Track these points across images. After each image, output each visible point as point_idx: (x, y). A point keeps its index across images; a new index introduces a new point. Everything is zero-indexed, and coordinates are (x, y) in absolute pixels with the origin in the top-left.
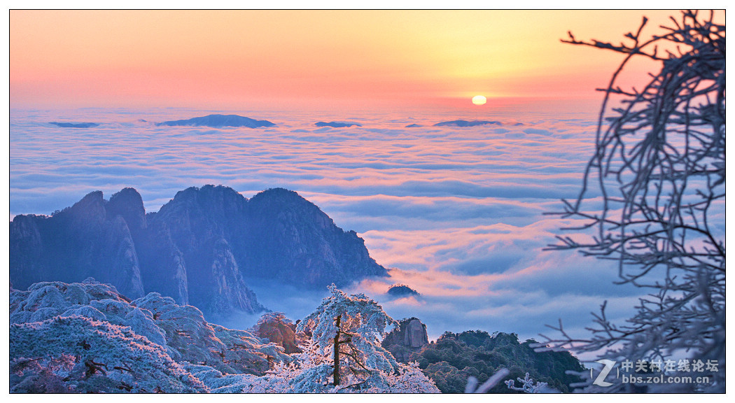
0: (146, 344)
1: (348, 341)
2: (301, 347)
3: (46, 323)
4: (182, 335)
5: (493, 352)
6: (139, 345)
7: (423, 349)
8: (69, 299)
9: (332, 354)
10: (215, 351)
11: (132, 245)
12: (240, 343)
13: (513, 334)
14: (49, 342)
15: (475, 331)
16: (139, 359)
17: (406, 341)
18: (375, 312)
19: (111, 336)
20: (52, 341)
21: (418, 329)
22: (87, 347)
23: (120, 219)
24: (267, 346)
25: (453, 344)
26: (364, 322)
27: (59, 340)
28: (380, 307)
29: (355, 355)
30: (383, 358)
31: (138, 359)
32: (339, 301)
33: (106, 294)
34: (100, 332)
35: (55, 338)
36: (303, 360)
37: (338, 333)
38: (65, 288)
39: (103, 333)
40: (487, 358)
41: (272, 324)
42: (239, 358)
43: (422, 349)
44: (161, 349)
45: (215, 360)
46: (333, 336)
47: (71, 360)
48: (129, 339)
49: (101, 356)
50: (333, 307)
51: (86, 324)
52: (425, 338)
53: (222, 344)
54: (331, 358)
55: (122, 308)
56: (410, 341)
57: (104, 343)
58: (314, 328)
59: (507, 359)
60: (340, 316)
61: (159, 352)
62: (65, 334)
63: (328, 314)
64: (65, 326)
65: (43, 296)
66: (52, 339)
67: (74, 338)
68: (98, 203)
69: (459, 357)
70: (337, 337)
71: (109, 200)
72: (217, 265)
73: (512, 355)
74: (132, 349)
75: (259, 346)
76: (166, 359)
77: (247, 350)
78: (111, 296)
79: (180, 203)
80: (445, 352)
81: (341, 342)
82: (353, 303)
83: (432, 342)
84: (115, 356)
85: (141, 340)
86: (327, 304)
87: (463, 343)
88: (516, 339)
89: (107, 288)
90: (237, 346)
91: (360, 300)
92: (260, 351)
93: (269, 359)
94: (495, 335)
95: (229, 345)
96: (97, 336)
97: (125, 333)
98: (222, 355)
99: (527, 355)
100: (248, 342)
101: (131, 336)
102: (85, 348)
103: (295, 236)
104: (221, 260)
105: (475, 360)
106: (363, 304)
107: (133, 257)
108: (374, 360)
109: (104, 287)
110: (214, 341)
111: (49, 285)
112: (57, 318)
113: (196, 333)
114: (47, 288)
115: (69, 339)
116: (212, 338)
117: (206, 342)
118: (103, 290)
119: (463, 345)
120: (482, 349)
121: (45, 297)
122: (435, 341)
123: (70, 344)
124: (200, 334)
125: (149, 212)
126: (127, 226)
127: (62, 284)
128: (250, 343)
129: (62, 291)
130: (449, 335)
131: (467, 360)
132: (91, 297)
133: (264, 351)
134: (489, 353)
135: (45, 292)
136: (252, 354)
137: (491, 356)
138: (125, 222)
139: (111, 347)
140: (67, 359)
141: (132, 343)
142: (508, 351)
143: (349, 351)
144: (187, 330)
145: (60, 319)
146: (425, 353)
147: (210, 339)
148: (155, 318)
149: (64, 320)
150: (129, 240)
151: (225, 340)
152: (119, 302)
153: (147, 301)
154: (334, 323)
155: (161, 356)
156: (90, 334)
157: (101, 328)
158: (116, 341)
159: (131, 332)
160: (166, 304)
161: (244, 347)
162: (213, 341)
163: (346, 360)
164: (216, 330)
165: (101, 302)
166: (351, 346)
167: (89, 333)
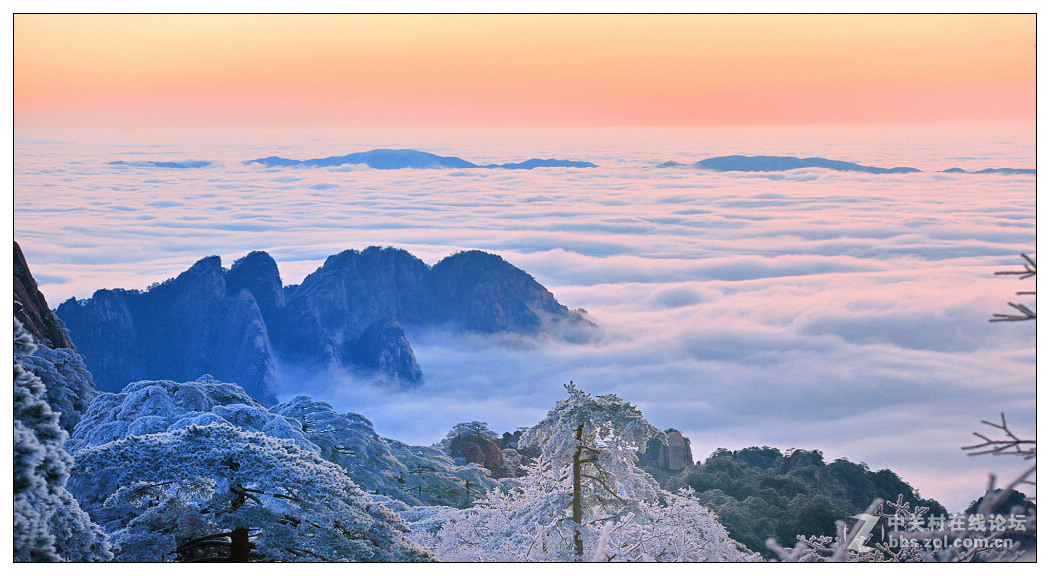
0: (317, 462)
1: (594, 459)
2: (525, 468)
3: (175, 434)
4: (344, 453)
5: (787, 476)
6: (308, 464)
7: (686, 473)
8: (181, 405)
9: (571, 478)
10: (390, 475)
11: (264, 330)
12: (428, 464)
13: (815, 451)
14: (181, 460)
15: (760, 447)
16: (310, 483)
17: (661, 461)
18: (632, 419)
19: (267, 451)
20: (186, 459)
21: (679, 444)
22: (234, 466)
23: (246, 294)
24: (466, 468)
25: (729, 465)
26: (616, 434)
27: (196, 457)
28: (639, 413)
29: (602, 479)
30: (644, 483)
31: (307, 483)
32: (580, 405)
33: (234, 397)
34: (252, 446)
35: (190, 455)
36: (528, 486)
37: (580, 448)
38: (176, 389)
39: (258, 448)
40: (779, 485)
41: (468, 438)
42: (425, 485)
43: (684, 472)
44: (338, 470)
45: (392, 488)
46: (572, 452)
47: (209, 484)
48: (295, 456)
49: (256, 478)
50: (571, 413)
51: (231, 436)
52: (689, 458)
53: (402, 465)
54: (569, 482)
55: (258, 417)
56: (667, 462)
57: (258, 460)
58: (545, 442)
59: (808, 486)
60: (582, 426)
61: (337, 473)
62: (203, 449)
63: (565, 422)
64: (204, 438)
65: (144, 400)
66: (185, 456)
67: (216, 454)
68: (214, 273)
69: (738, 484)
70: (577, 455)
71: (230, 268)
72: (386, 358)
73: (815, 479)
74: (299, 469)
75: (454, 468)
76: (346, 483)
77: (436, 473)
78: (242, 401)
79: (332, 272)
80: (716, 476)
81: (583, 461)
82: (600, 408)
83: (699, 463)
84: (275, 479)
85: (309, 458)
86: (563, 408)
87: (744, 463)
88: (821, 458)
89: (237, 389)
90: (422, 468)
91: (611, 403)
92: (455, 474)
93: (468, 485)
94: (790, 453)
95: (411, 467)
96: (248, 452)
97: (287, 448)
98: (401, 481)
99: (836, 480)
100: (438, 462)
101: (295, 452)
102: (231, 468)
103: (499, 317)
104: (392, 350)
105: (761, 488)
106: (615, 409)
107: (265, 347)
108: (631, 486)
109: (232, 388)
110: (390, 462)
111: (153, 384)
112: (191, 427)
113: (363, 449)
114: (151, 389)
115: (209, 455)
116: (387, 458)
117: (378, 462)
118: (231, 391)
119: (743, 467)
120: (771, 472)
121: (147, 401)
122: (703, 462)
123: (210, 463)
124: (369, 452)
125: (287, 285)
126: (256, 304)
127: (172, 383)
128: (441, 465)
129: (171, 393)
130: (723, 453)
131: (750, 488)
132: (211, 401)
133: (461, 475)
134: (782, 477)
135: (147, 394)
136: (443, 479)
137: (784, 482)
138: (253, 299)
139: (269, 466)
140: (203, 484)
141: (298, 461)
142: (809, 475)
143: (594, 473)
144: (351, 446)
145: (196, 429)
146: (689, 477)
147: (385, 460)
148: (304, 429)
149: (201, 430)
150: (260, 323)
151: (405, 460)
152: (253, 408)
153: (293, 406)
154: (574, 434)
155: (341, 478)
156: (239, 449)
157: (252, 440)
158: (275, 458)
159: (295, 446)
160: (320, 410)
161: (433, 470)
162: (387, 461)
163: (591, 486)
164: (392, 447)
165: (228, 407)
166: (598, 467)
167: (237, 448)
